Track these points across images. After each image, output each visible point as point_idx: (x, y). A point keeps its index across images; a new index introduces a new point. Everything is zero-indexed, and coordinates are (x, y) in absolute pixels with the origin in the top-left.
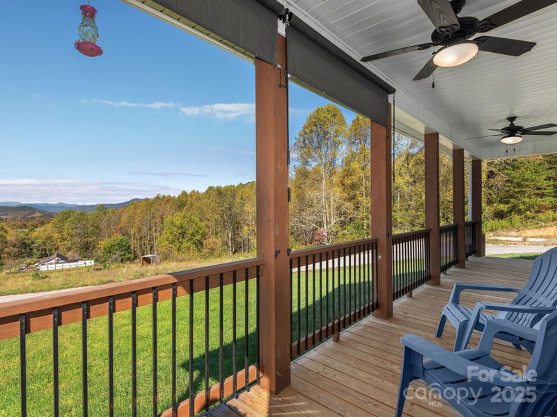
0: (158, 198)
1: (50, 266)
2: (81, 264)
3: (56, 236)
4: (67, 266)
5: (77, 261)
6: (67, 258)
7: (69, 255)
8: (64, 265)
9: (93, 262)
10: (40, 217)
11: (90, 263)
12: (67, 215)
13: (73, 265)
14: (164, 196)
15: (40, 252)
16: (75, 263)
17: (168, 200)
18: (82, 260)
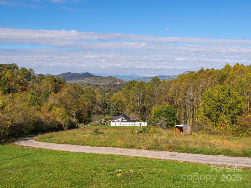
0: (202, 71)
1: (117, 123)
2: (137, 124)
3: (124, 99)
4: (128, 124)
5: (135, 121)
6: (129, 118)
7: (132, 116)
8: (126, 123)
9: (146, 124)
10: (120, 85)
11: (144, 124)
12: (132, 84)
13: (132, 124)
14: (208, 70)
15: (115, 111)
16: (133, 123)
17: (210, 73)
18: (139, 121)
